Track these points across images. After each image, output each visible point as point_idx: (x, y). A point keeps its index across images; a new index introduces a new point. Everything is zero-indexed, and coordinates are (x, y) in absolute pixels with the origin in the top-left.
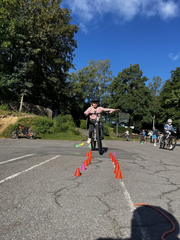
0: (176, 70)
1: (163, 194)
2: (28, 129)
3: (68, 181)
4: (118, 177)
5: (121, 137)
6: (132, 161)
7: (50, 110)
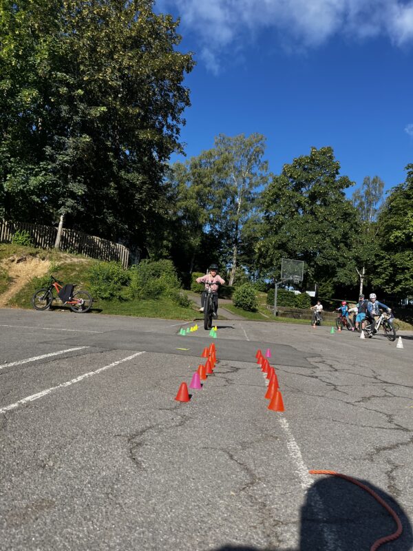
1: (378, 450)
2: (72, 290)
3: (161, 412)
4: (276, 408)
5: (284, 315)
6: (309, 372)
7: (124, 247)
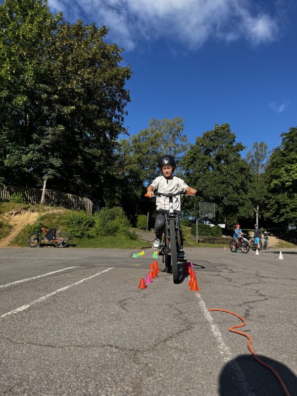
0: (289, 132)
2: (55, 232)
3: (132, 293)
5: (203, 242)
7: (89, 200)
